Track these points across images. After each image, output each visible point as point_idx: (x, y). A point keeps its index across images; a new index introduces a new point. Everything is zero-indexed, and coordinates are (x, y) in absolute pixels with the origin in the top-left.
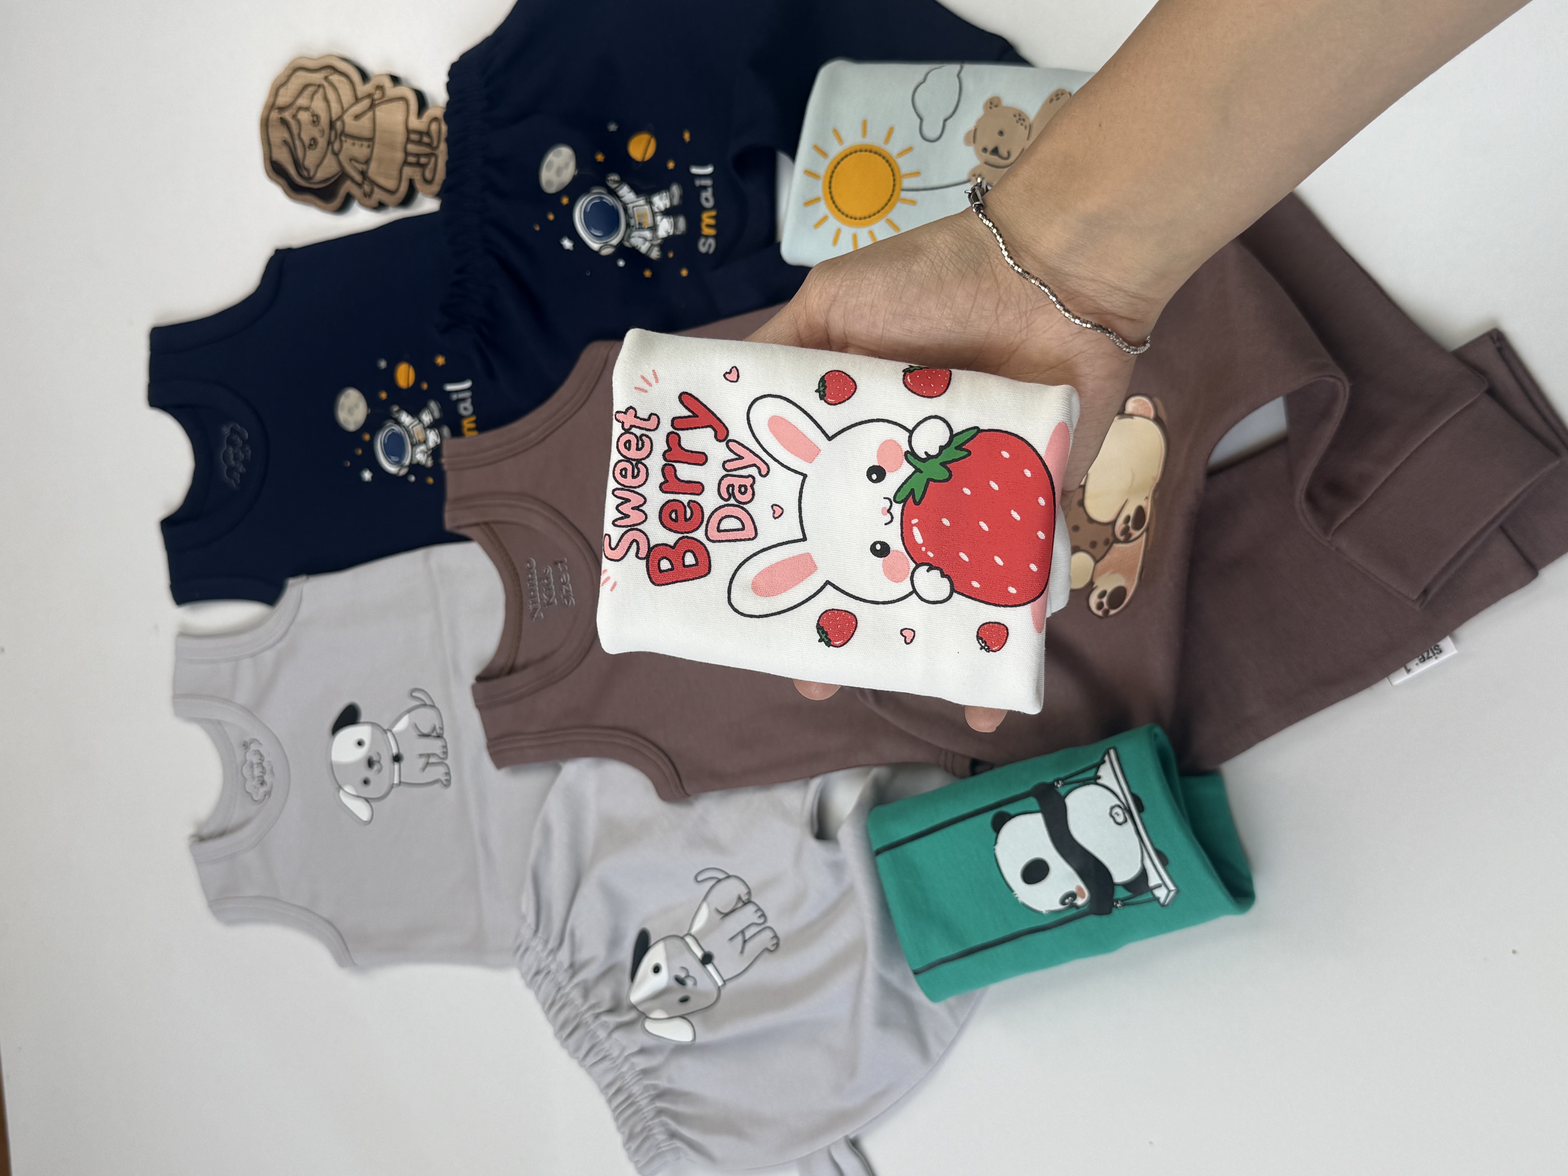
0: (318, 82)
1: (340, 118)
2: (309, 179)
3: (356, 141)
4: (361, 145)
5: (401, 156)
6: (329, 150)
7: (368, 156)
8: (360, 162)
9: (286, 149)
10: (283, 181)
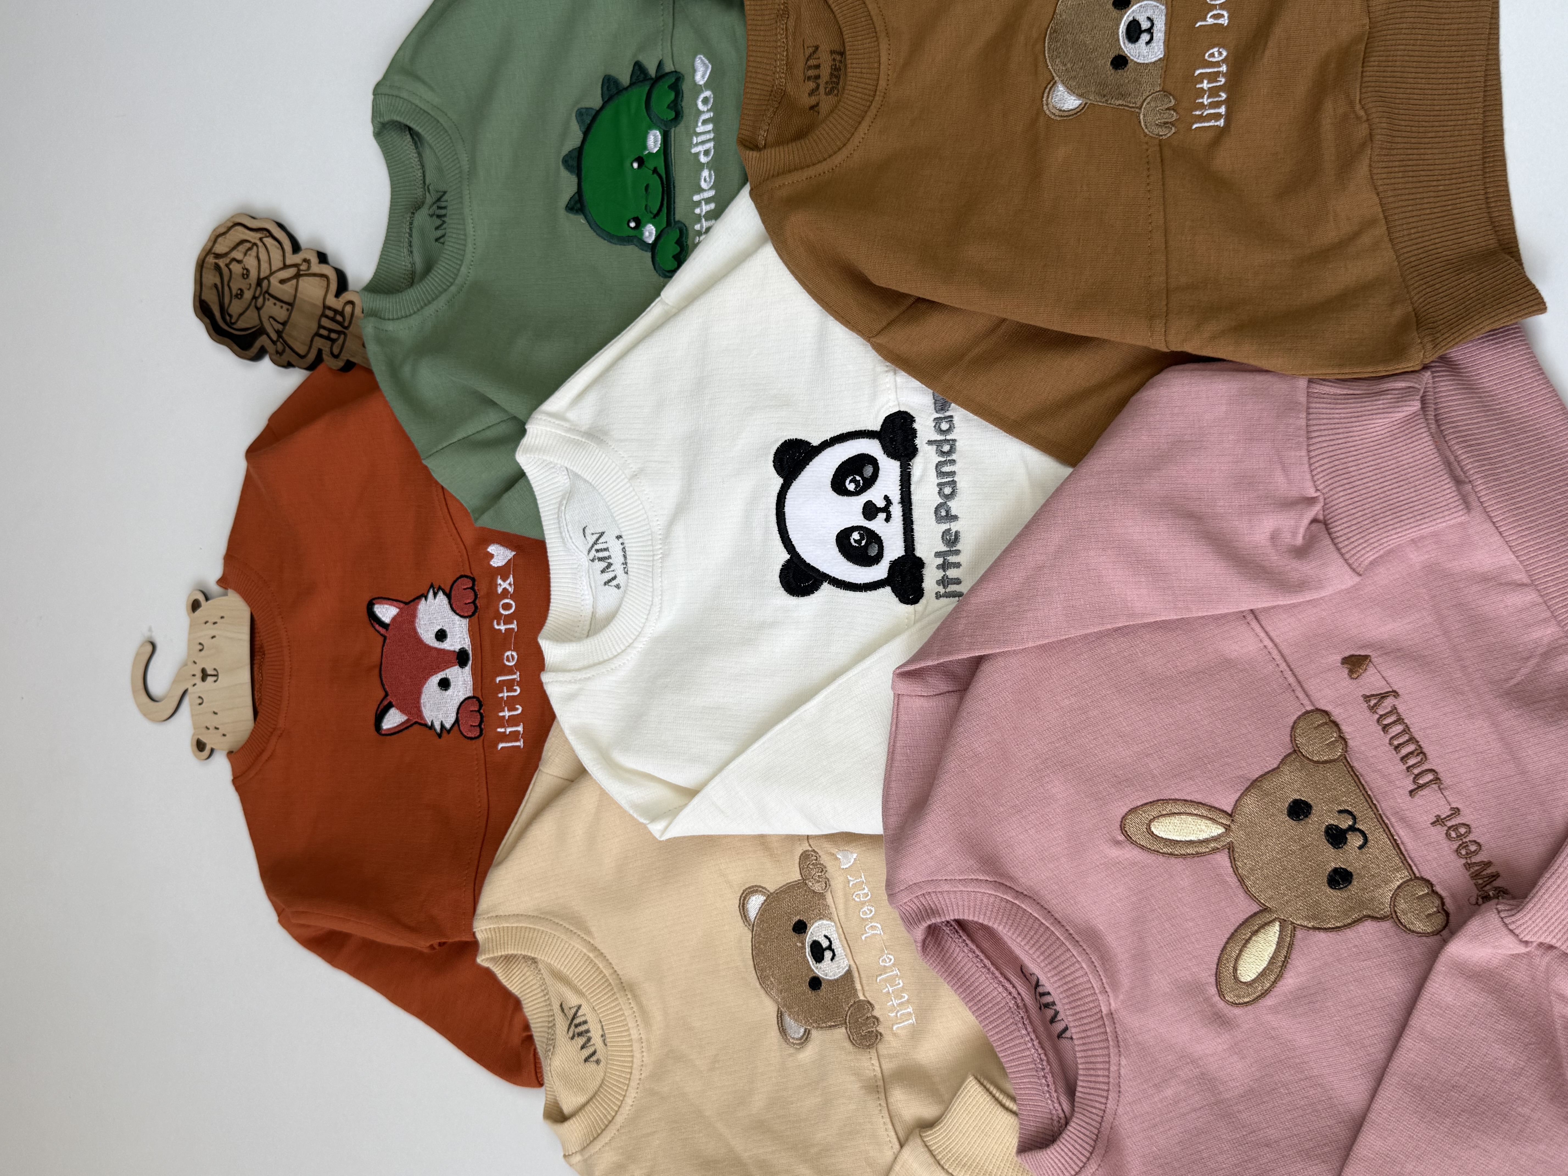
0: (253, 241)
1: (267, 278)
2: (231, 324)
3: (277, 303)
4: (282, 307)
5: (314, 326)
6: (253, 304)
7: (286, 319)
8: (278, 322)
9: (214, 291)
10: (208, 321)
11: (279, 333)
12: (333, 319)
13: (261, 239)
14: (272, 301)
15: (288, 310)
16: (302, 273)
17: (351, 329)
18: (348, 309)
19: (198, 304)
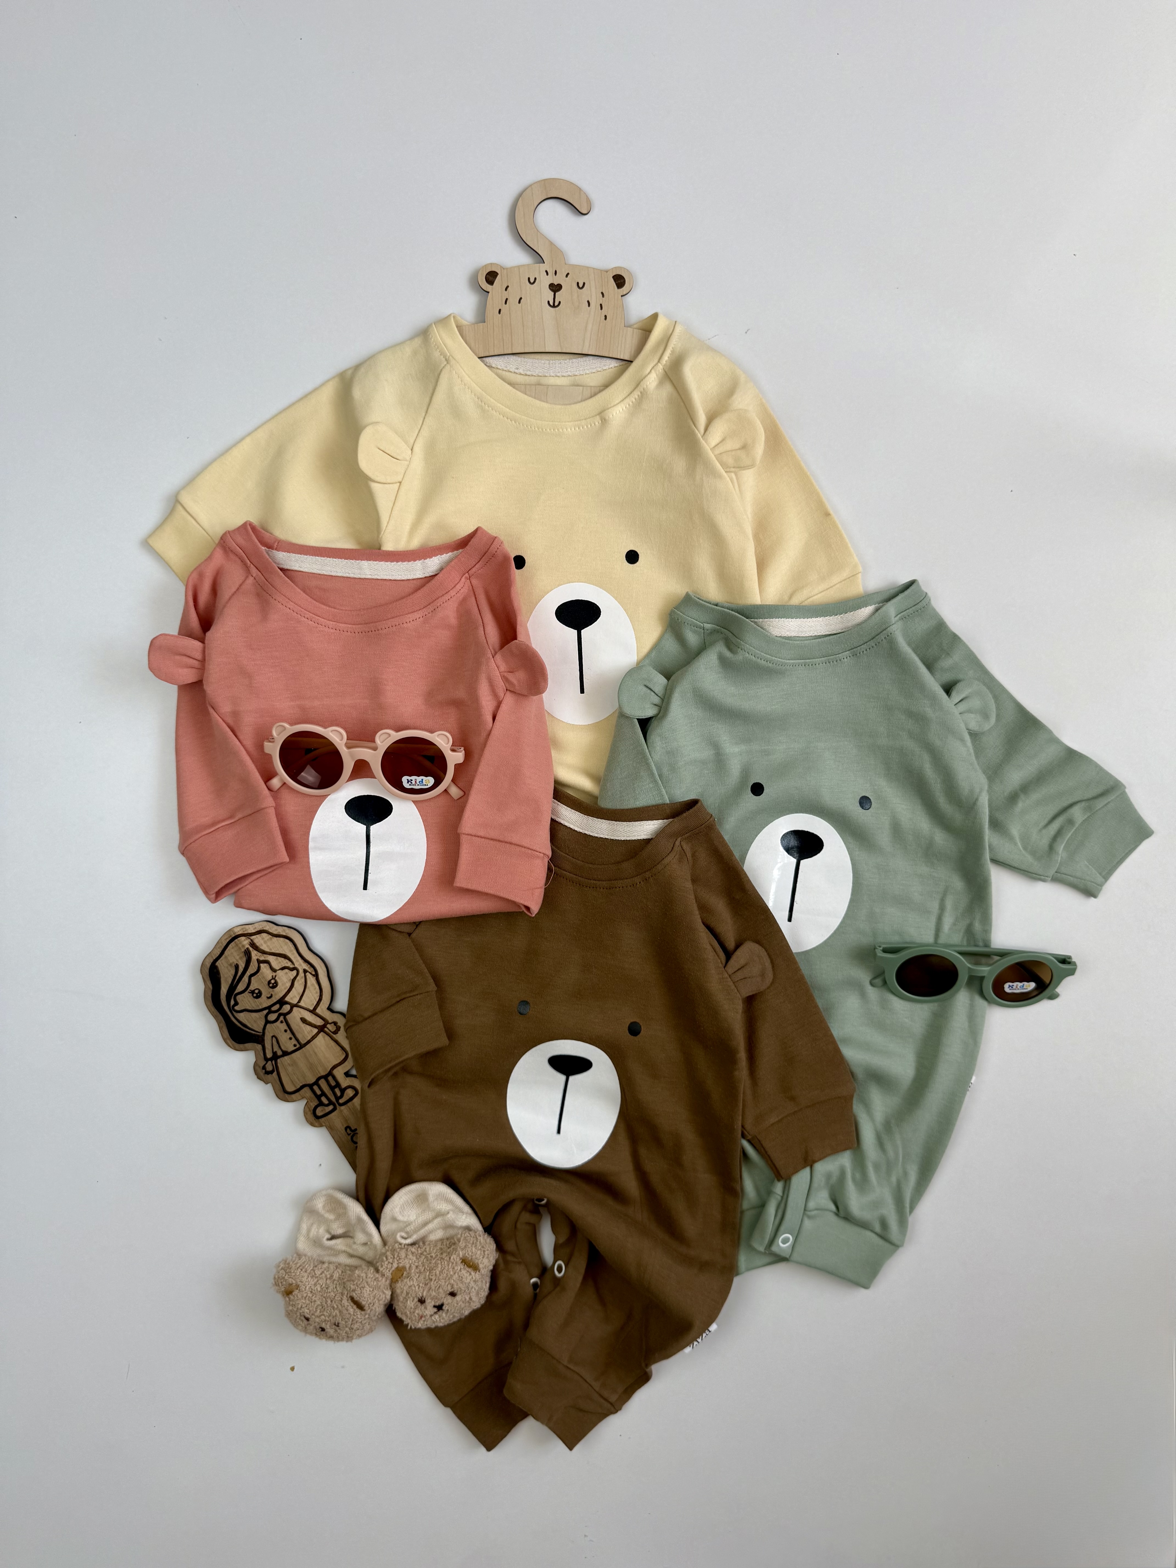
0: (296, 965)
1: (293, 1006)
2: (232, 1009)
3: (288, 1031)
4: (291, 1039)
5: (312, 1080)
6: (265, 1012)
7: (289, 1051)
8: (280, 1047)
9: (233, 972)
10: (211, 987)
11: (275, 1057)
12: (332, 1088)
13: (305, 971)
14: (284, 1026)
15: (295, 1045)
16: (326, 1029)
17: (343, 1108)
18: (350, 1093)
19: (208, 965)
